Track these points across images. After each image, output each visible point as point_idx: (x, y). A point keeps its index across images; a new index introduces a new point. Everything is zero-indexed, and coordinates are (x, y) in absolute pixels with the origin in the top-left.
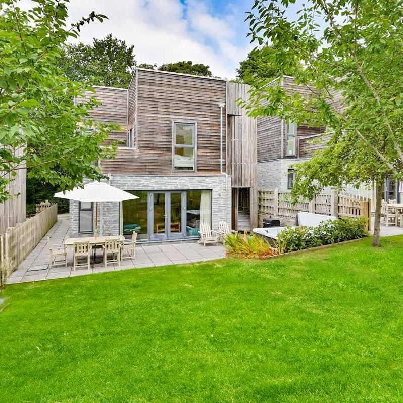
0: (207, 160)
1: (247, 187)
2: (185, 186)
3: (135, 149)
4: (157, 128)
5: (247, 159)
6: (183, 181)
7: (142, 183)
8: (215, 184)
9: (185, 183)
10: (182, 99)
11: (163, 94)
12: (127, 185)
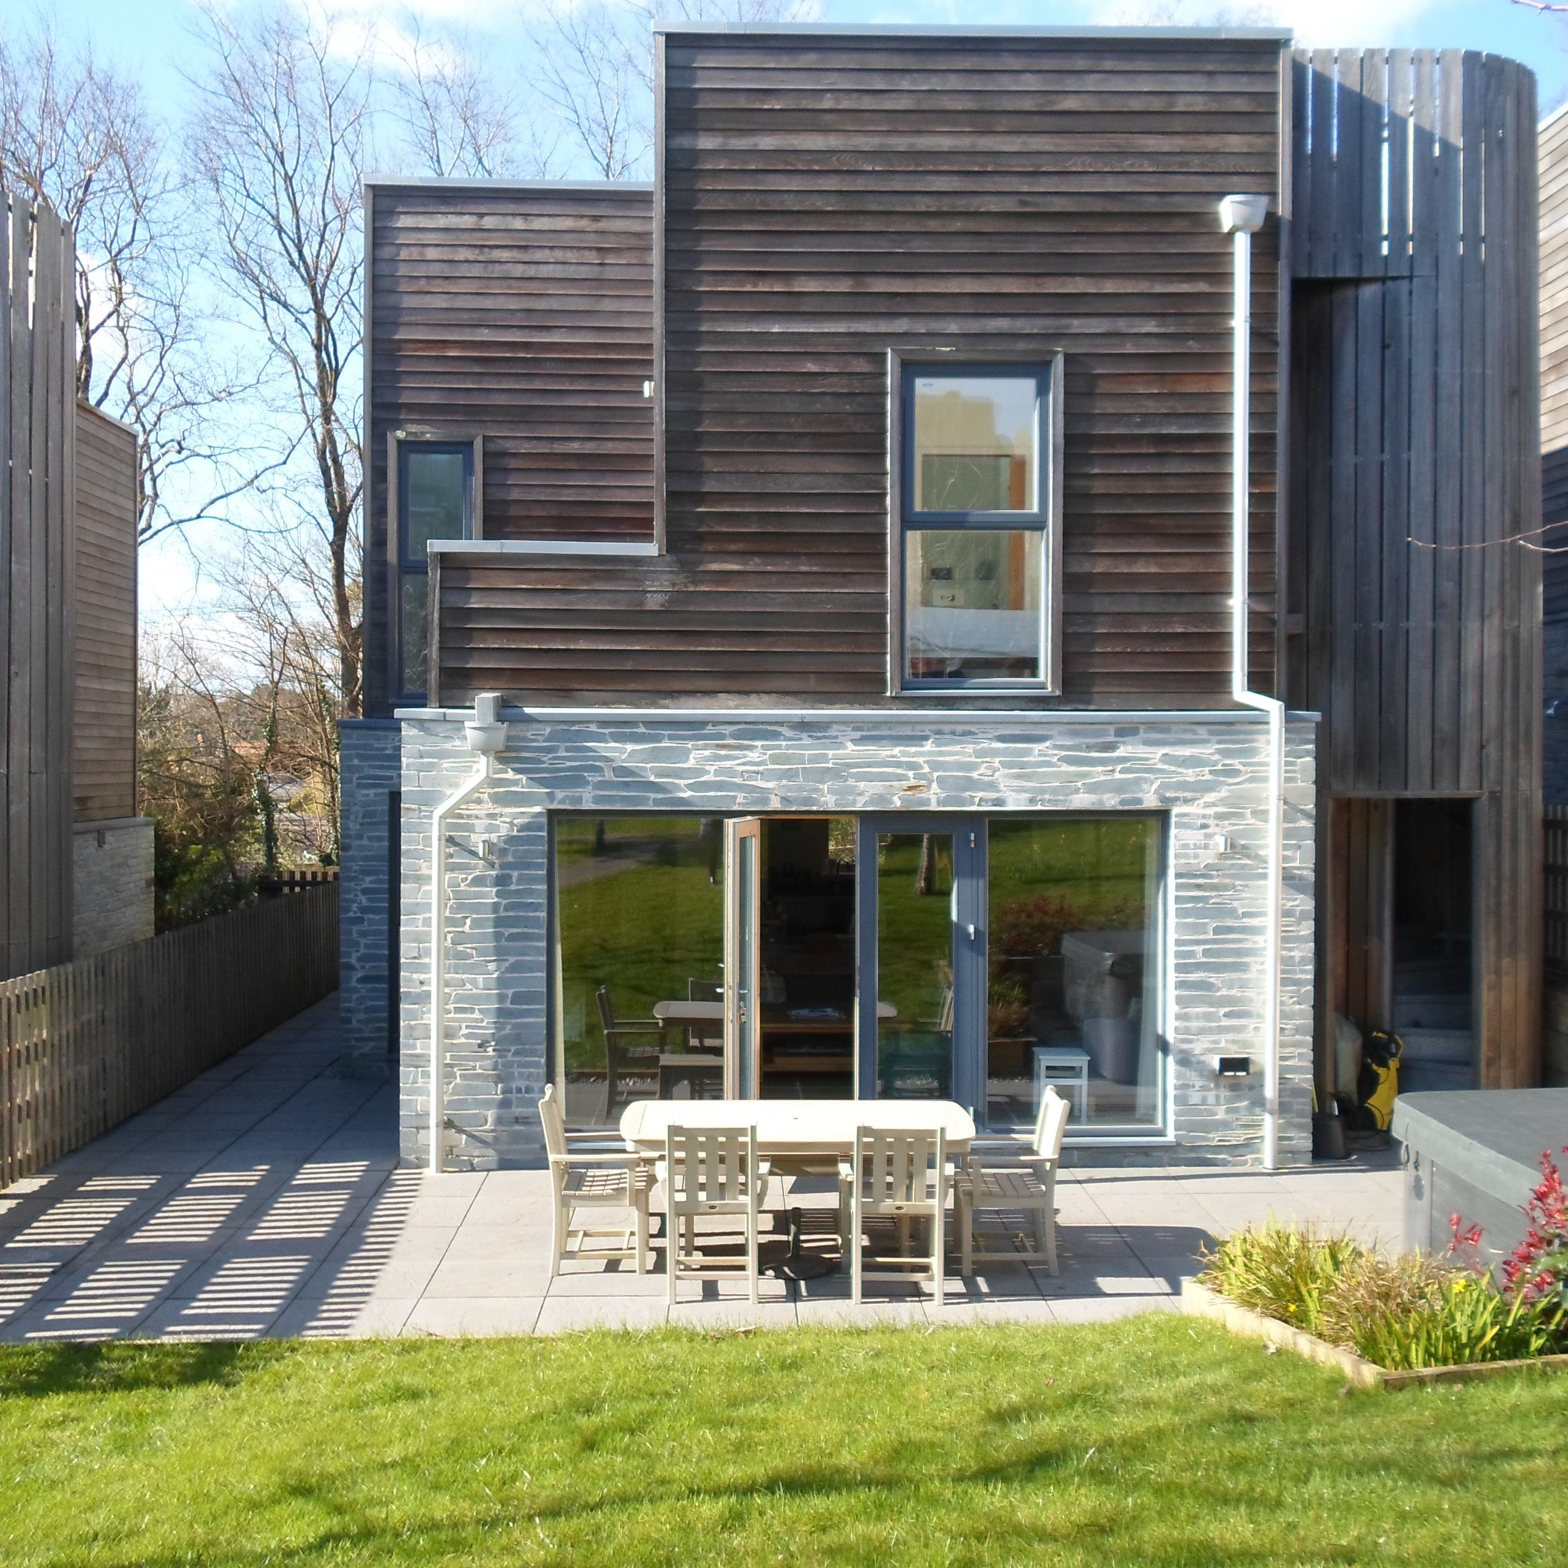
0: (1135, 606)
1: (1445, 791)
2: (972, 784)
3: (650, 549)
4: (791, 406)
5: (1448, 588)
6: (961, 752)
7: (691, 763)
8: (1190, 774)
9: (972, 767)
10: (961, 204)
11: (831, 184)
12: (592, 778)
